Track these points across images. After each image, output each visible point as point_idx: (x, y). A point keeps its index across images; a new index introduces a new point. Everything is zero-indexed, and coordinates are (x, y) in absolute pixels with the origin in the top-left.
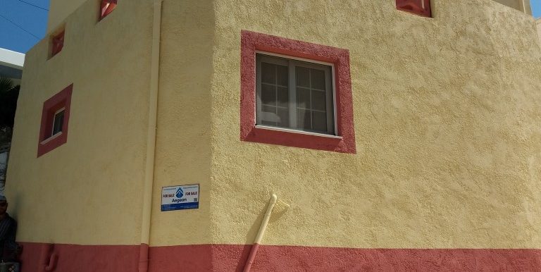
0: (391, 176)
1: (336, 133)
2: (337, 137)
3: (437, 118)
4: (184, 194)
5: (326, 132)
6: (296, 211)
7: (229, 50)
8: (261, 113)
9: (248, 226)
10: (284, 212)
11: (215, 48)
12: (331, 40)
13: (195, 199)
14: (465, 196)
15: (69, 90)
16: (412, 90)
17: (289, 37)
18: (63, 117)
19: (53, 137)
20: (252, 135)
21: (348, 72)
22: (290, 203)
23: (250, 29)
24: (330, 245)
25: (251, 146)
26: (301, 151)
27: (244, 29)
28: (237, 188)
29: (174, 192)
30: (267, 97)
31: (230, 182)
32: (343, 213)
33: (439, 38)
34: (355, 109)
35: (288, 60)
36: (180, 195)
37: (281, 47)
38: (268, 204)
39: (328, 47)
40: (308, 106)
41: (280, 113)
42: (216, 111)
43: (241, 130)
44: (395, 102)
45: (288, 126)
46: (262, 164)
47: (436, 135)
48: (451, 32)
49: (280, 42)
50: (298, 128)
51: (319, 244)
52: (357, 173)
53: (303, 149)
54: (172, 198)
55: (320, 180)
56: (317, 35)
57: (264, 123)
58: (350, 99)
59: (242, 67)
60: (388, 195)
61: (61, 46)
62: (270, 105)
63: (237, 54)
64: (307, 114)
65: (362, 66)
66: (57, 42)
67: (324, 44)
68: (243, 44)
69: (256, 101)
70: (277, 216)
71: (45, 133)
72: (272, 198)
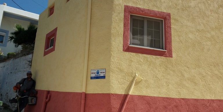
0: (188, 67)
1: (164, 48)
2: (164, 50)
3: (209, 43)
4: (100, 72)
5: (159, 48)
6: (146, 81)
7: (119, 13)
8: (132, 40)
9: (125, 86)
10: (140, 82)
11: (113, 13)
12: (163, 9)
13: (104, 75)
14: (220, 77)
15: (56, 30)
16: (198, 31)
17: (145, 8)
18: (53, 40)
19: (50, 48)
20: (128, 49)
21: (170, 23)
22: (143, 78)
23: (128, 5)
24: (160, 96)
25: (127, 54)
26: (148, 56)
27: (126, 4)
28: (121, 71)
29: (96, 72)
30: (134, 33)
31: (118, 68)
32: (166, 82)
33: (211, 8)
34: (173, 38)
35: (144, 18)
36: (98, 73)
37: (141, 12)
38: (134, 78)
39: (161, 12)
40: (152, 37)
41: (140, 40)
42: (113, 39)
43: (123, 47)
44: (191, 36)
45: (143, 46)
46: (132, 61)
47: (209, 50)
48: (216, 6)
49: (141, 10)
50: (147, 46)
51: (155, 95)
52: (173, 66)
53: (149, 55)
54: (95, 74)
55: (156, 69)
56: (157, 7)
57: (133, 44)
58: (171, 34)
59: (124, 21)
60: (186, 75)
61: (53, 12)
62: (136, 37)
63: (122, 15)
64: (152, 40)
65: (177, 20)
66: (51, 10)
67: (160, 11)
68: (125, 11)
69: (130, 35)
70: (137, 83)
71: (47, 47)
72: (136, 75)
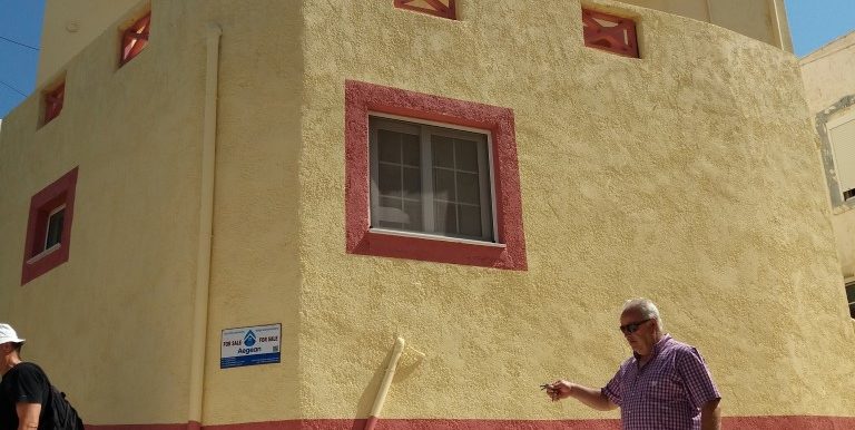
0: (583, 305)
1: (496, 238)
2: (496, 245)
3: (650, 214)
4: (257, 339)
5: (480, 237)
6: (436, 362)
7: (327, 110)
8: (378, 209)
9: (359, 388)
10: (416, 365)
11: (304, 108)
12: (485, 94)
13: (275, 348)
14: (696, 334)
15: (72, 177)
16: (612, 171)
17: (421, 90)
18: (62, 219)
19: (46, 252)
20: (364, 245)
21: (513, 144)
22: (423, 349)
23: (359, 78)
24: (490, 416)
25: (363, 261)
26: (442, 268)
27: (351, 78)
28: (342, 328)
29: (241, 337)
30: (387, 183)
31: (330, 319)
32: (509, 364)
33: (652, 89)
34: (525, 200)
35: (419, 126)
36: (250, 342)
37: (409, 106)
38: (392, 353)
39: (481, 106)
40: (451, 198)
41: (408, 209)
42: (307, 207)
43: (348, 236)
44: (587, 190)
45: (421, 230)
46: (382, 290)
47: (651, 239)
48: (670, 81)
49: (407, 99)
50: (436, 231)
51: (471, 416)
52: (529, 301)
53: (444, 265)
54: (238, 347)
55: (472, 314)
56: (463, 86)
57: (384, 224)
58: (517, 184)
59: (347, 138)
60: (579, 334)
61: (60, 107)
62: (392, 197)
63: (339, 117)
64: (451, 208)
65: (534, 134)
66: (52, 101)
67: (476, 100)
68: (349, 102)
69: (370, 190)
70: (404, 373)
71: (34, 246)
72: (397, 343)
